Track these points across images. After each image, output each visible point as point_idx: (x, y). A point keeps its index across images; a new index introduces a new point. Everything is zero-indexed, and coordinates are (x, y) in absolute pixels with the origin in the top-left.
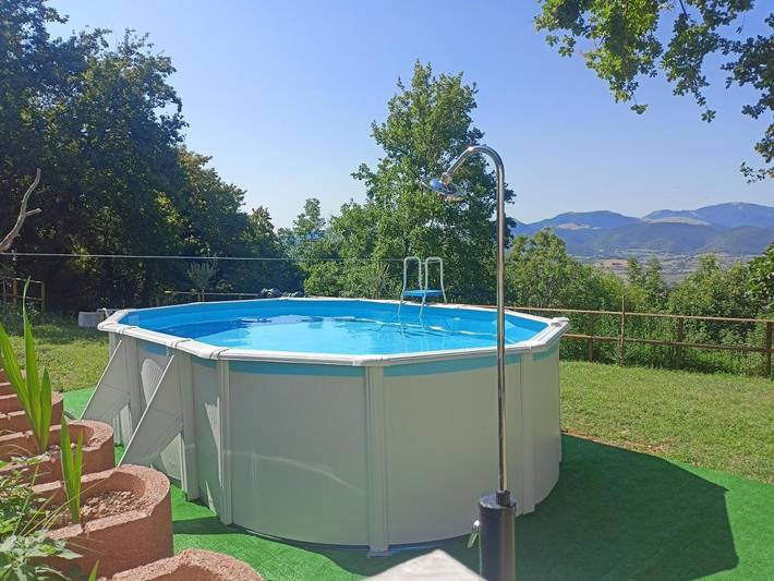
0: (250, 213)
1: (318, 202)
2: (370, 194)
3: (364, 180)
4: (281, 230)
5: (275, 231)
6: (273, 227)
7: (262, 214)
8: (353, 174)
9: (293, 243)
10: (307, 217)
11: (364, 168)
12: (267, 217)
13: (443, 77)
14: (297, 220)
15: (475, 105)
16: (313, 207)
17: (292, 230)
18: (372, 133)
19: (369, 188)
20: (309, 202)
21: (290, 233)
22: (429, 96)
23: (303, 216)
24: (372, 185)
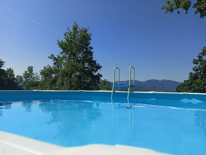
0: (6, 70)
1: (33, 67)
2: (55, 64)
3: (52, 59)
4: (18, 76)
5: (15, 76)
6: (14, 75)
7: (10, 71)
8: (49, 57)
9: (22, 81)
10: (28, 72)
11: (52, 55)
12: (12, 71)
13: (82, 29)
14: (24, 73)
15: (91, 39)
16: (31, 69)
17: (22, 76)
18: (58, 43)
19: (54, 62)
20: (29, 67)
21: (21, 77)
22: (77, 34)
23: (27, 71)
24: (55, 61)
